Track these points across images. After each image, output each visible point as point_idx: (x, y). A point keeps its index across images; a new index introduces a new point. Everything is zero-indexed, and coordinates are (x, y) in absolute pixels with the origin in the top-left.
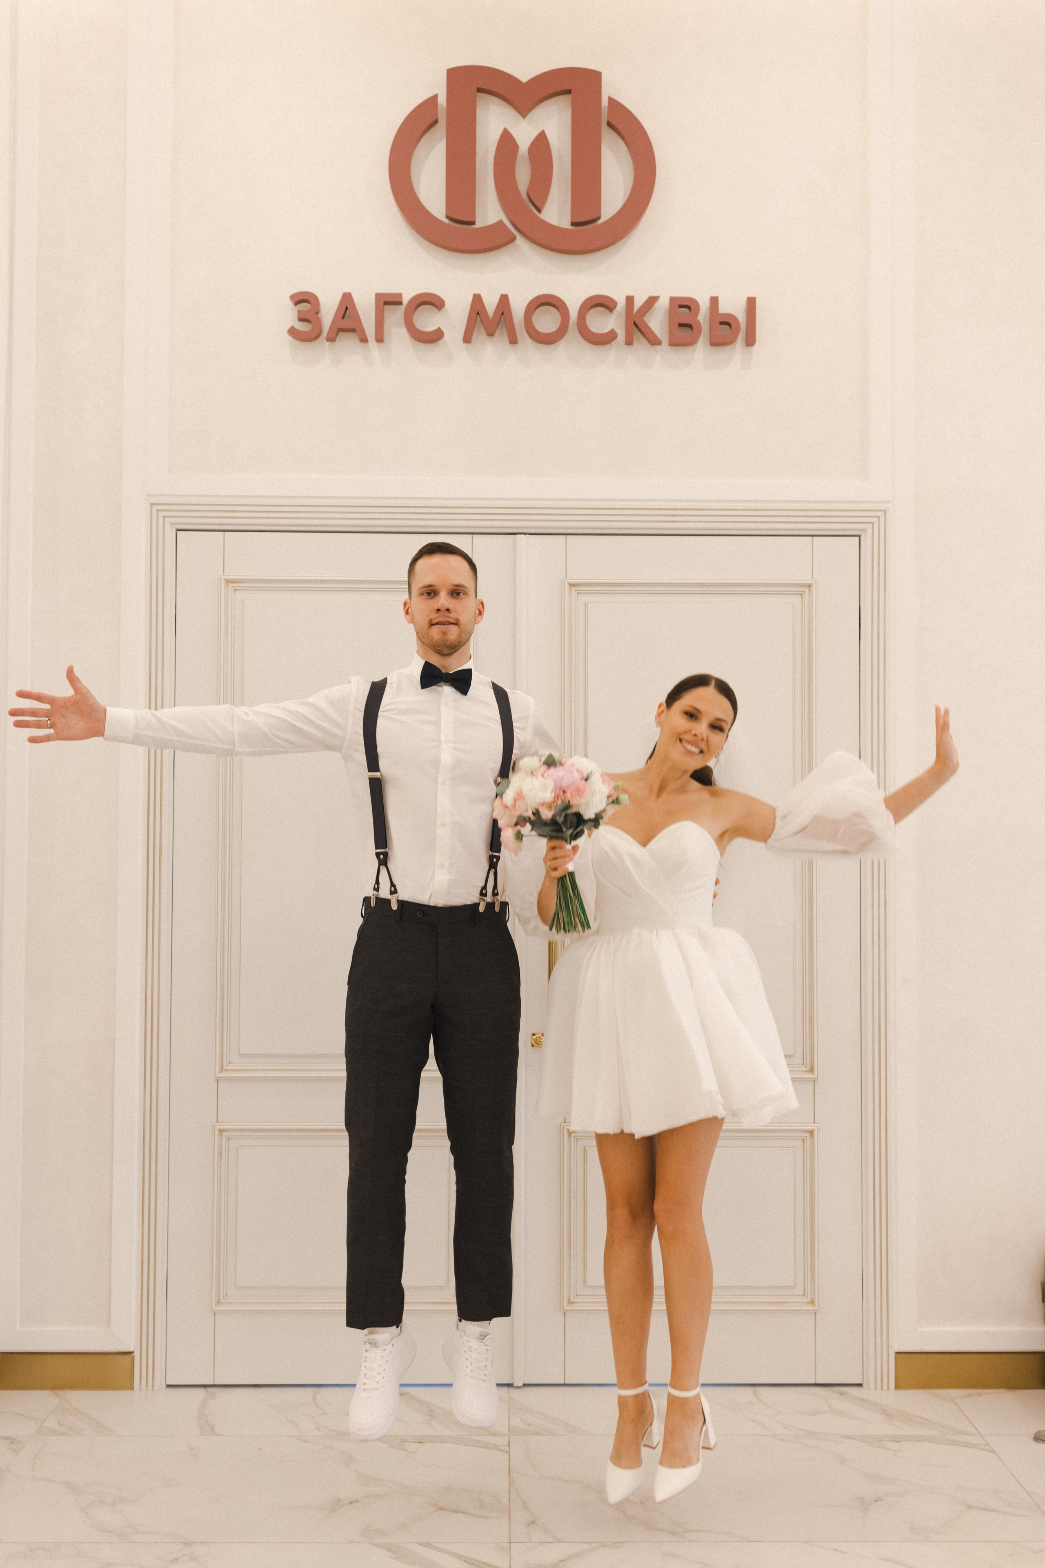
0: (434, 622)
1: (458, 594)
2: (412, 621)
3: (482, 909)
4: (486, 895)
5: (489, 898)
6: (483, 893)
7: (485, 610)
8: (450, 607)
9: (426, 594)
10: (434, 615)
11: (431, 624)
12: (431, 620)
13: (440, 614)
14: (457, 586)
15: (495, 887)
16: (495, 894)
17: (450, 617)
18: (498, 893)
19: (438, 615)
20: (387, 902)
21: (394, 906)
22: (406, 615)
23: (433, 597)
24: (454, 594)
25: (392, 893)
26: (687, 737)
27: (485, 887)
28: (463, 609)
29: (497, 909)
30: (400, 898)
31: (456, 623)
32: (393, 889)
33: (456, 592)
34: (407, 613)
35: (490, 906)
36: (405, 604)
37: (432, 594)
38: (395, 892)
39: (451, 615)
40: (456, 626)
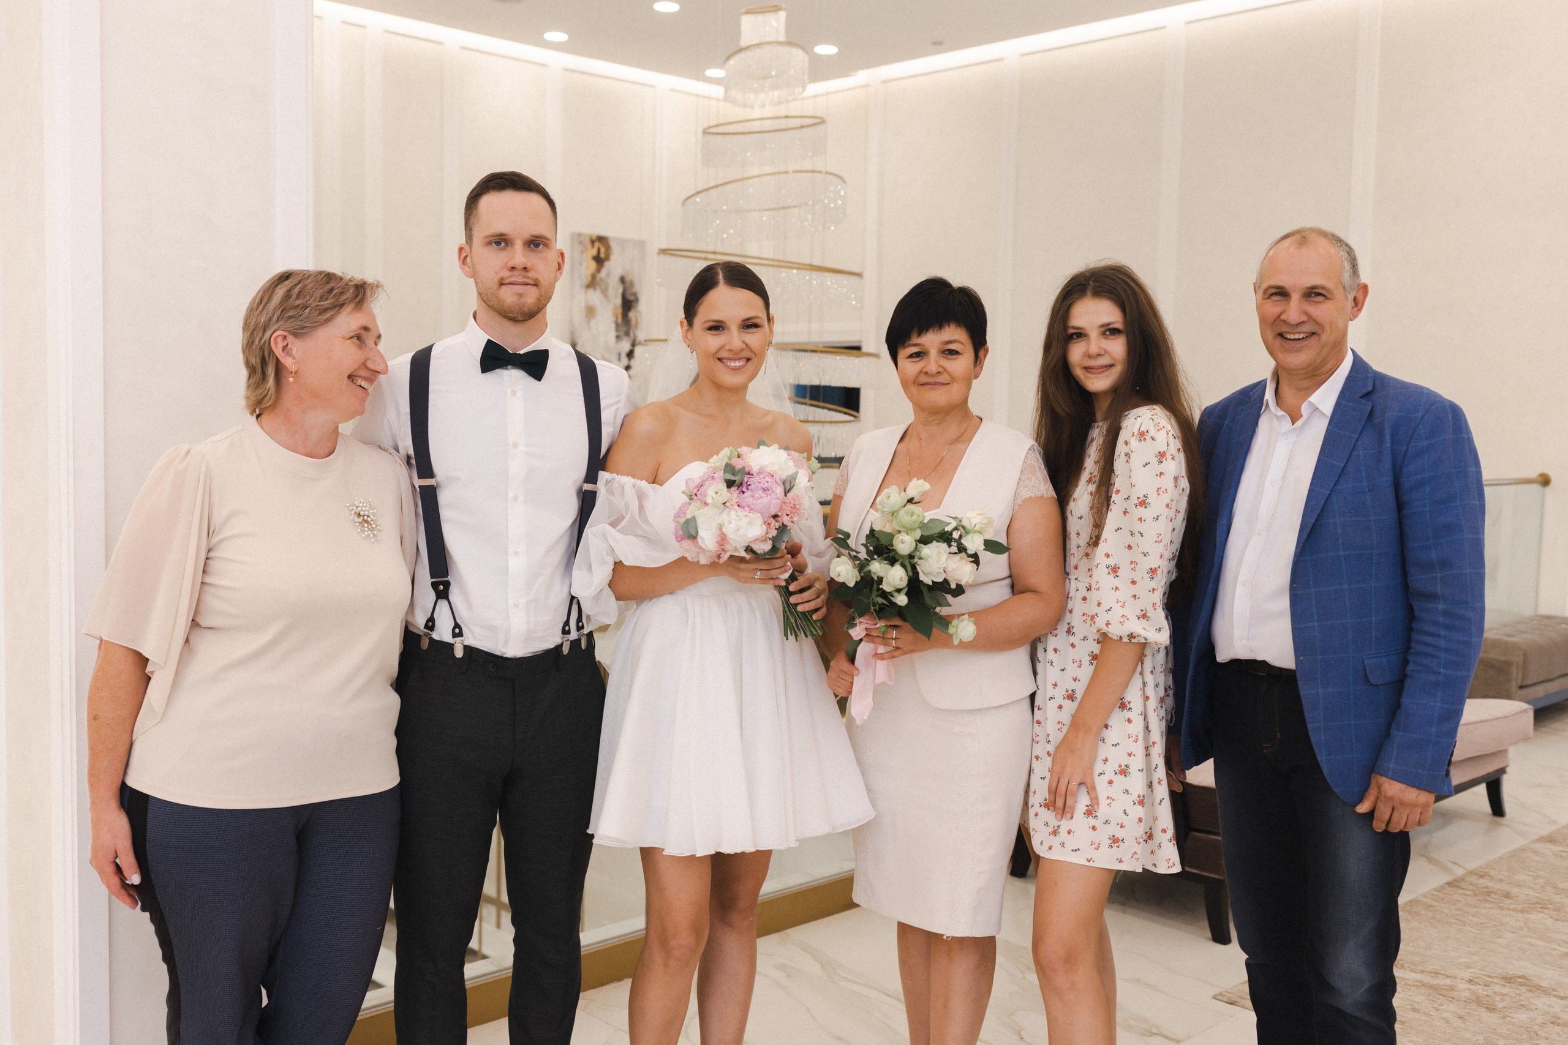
0: (506, 281)
1: (537, 246)
2: (474, 275)
3: (566, 650)
4: (569, 632)
5: (574, 635)
6: (565, 631)
7: (565, 263)
8: (529, 265)
9: (494, 244)
10: (505, 273)
11: (502, 284)
12: (502, 279)
13: (516, 273)
14: (537, 237)
15: (579, 619)
16: (580, 628)
17: (528, 278)
18: (583, 626)
19: (511, 273)
20: (450, 647)
21: (459, 653)
22: (463, 266)
23: (504, 249)
24: (532, 246)
25: (455, 635)
26: (724, 354)
27: (567, 623)
28: (541, 265)
29: (583, 646)
30: (466, 643)
31: (536, 284)
32: (457, 630)
33: (535, 243)
34: (464, 261)
35: (575, 644)
36: (461, 249)
37: (503, 244)
38: (460, 634)
39: (530, 274)
40: (535, 287)
